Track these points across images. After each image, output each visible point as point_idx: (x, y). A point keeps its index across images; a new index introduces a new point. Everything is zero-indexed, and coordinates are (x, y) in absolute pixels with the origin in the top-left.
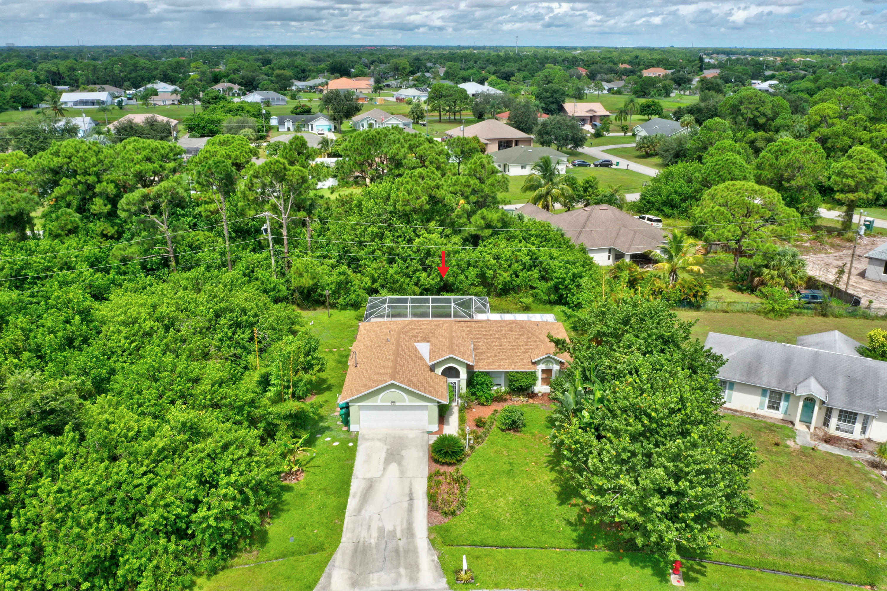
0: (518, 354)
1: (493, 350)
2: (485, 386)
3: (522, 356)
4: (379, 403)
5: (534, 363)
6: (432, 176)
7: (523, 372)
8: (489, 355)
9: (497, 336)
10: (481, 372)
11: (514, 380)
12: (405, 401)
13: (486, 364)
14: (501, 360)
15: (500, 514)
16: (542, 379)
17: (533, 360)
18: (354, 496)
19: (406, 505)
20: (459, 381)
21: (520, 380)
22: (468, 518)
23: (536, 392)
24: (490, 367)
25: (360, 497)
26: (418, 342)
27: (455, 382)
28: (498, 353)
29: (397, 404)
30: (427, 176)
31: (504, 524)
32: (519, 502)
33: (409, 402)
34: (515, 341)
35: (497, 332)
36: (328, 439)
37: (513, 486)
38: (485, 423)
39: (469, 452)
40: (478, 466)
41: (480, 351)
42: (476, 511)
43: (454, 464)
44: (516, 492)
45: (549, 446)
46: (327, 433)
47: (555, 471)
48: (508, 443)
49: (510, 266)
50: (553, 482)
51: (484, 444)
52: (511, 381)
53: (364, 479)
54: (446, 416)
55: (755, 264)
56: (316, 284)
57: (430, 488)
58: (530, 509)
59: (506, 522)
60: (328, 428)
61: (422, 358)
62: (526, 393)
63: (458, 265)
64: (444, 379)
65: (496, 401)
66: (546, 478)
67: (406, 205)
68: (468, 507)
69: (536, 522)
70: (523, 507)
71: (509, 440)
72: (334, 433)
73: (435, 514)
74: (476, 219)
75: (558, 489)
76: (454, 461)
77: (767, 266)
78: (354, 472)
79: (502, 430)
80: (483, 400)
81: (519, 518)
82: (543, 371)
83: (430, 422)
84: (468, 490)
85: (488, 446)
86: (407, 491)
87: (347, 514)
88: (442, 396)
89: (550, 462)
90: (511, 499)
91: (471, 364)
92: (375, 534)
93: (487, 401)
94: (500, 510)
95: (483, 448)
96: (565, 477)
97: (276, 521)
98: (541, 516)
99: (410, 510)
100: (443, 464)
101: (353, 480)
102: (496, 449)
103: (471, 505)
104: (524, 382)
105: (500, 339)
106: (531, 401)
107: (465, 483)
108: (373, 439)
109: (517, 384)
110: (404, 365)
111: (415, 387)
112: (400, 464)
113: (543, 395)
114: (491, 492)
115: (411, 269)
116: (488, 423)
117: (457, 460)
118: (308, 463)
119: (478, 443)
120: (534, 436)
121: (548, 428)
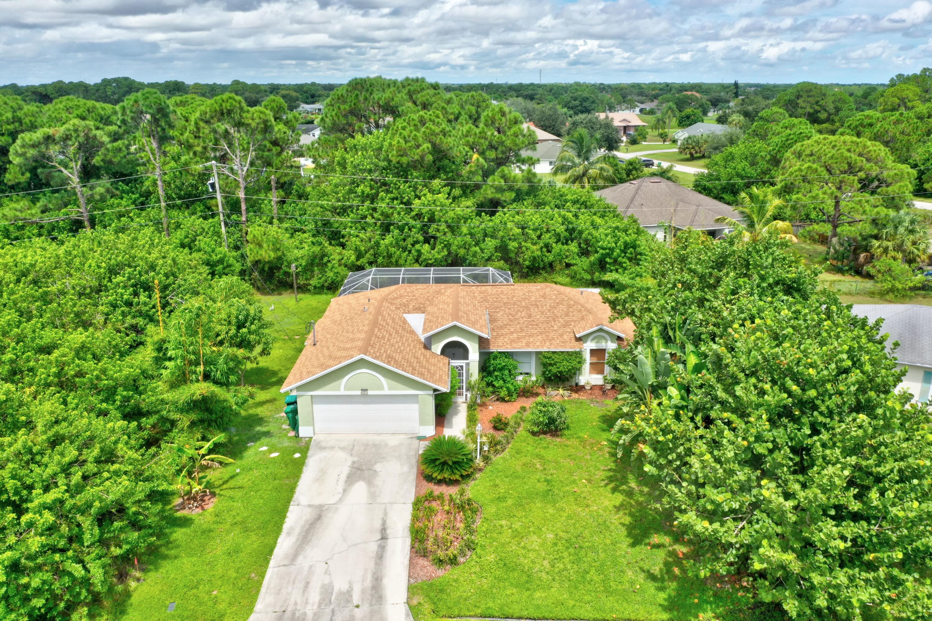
0: (556, 328)
1: (519, 323)
2: (506, 372)
3: (561, 331)
4: (342, 392)
5: (579, 339)
6: (437, 120)
7: (562, 352)
8: (512, 330)
9: (524, 304)
10: (500, 353)
11: (550, 364)
12: (382, 388)
13: (508, 342)
14: (529, 336)
15: (533, 562)
16: (591, 364)
17: (578, 336)
18: (288, 534)
19: (373, 547)
20: (468, 364)
21: (558, 365)
22: (477, 569)
23: (582, 383)
24: (514, 345)
25: (299, 534)
26: (409, 312)
27: (462, 367)
28: (527, 327)
29: (370, 393)
30: (430, 120)
31: (540, 579)
32: (564, 542)
33: (390, 389)
34: (550, 311)
35: (524, 300)
36: (265, 448)
37: (553, 515)
38: (506, 424)
39: (482, 464)
40: (496, 486)
41: (500, 323)
42: (491, 558)
43: (455, 482)
44: (559, 525)
45: (607, 456)
46: (264, 440)
47: (620, 491)
48: (543, 452)
49: (539, 237)
50: (618, 508)
51: (506, 454)
52: (545, 365)
53: (310, 506)
54: (448, 417)
55: (861, 234)
56: (279, 259)
57: (415, 519)
58: (583, 553)
59: (544, 575)
60: (267, 434)
61: (412, 332)
62: (567, 384)
63: (471, 234)
64: (446, 360)
65: (523, 396)
66: (607, 503)
67: (402, 156)
68: (478, 550)
69: (593, 575)
70: (572, 550)
71: (545, 448)
72: (274, 440)
73: (422, 562)
74: (495, 180)
75: (627, 520)
76: (458, 477)
77: (876, 237)
78: (295, 496)
79: (534, 434)
80: (503, 393)
81: (565, 569)
82: (593, 352)
83: (422, 422)
84: (479, 522)
85: (512, 456)
86: (378, 525)
87: (272, 563)
88: (440, 380)
89: (611, 479)
90: (551, 536)
91: (485, 336)
92: (315, 596)
93: (510, 394)
94: (532, 555)
95: (503, 458)
96: (637, 501)
97: (152, 576)
98: (602, 565)
99: (380, 556)
100: (440, 482)
101: (291, 508)
102: (524, 460)
103: (483, 547)
104: (564, 366)
105: (527, 308)
106: (575, 396)
107: (474, 512)
108: (332, 448)
109: (554, 370)
110: (383, 337)
111: (397, 364)
112: (370, 483)
113: (593, 387)
114: (517, 525)
115: (410, 241)
116: (512, 423)
117: (462, 476)
118: (224, 483)
119: (497, 452)
120: (583, 441)
121: (604, 430)
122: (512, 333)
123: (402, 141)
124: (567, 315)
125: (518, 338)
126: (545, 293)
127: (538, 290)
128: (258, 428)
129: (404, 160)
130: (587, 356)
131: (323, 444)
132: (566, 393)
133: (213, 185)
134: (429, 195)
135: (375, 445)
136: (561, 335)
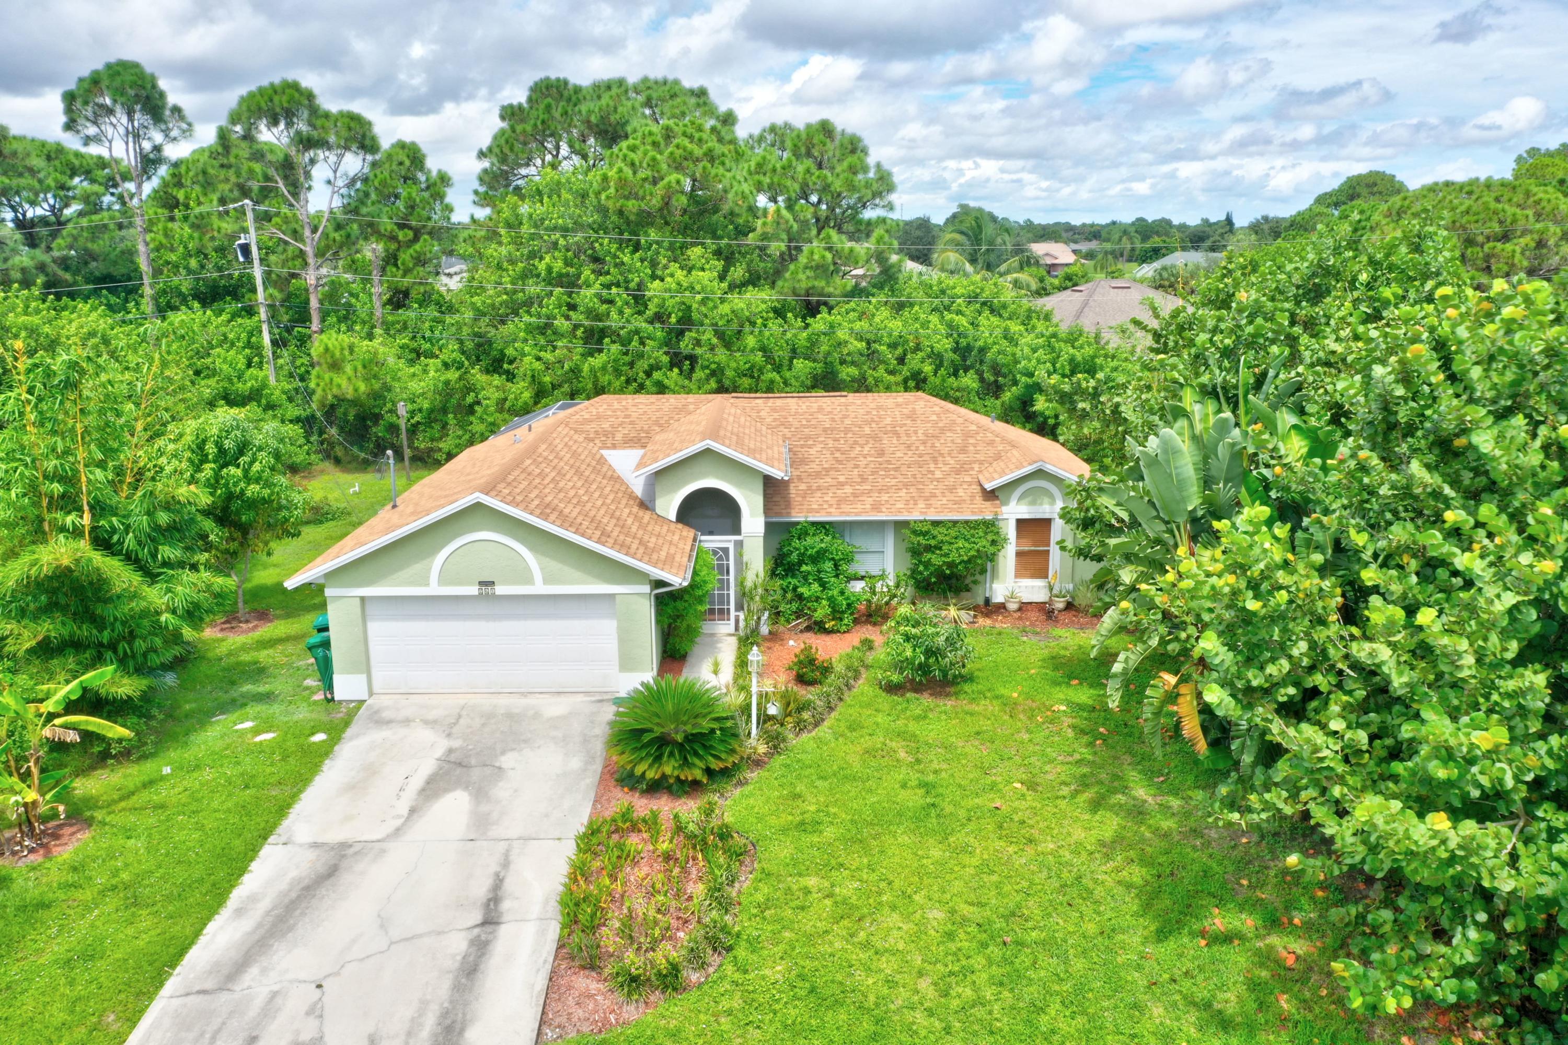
0: (938, 474)
1: (857, 466)
3: (950, 480)
4: (435, 589)
5: (991, 495)
6: (697, 135)
7: (955, 523)
8: (842, 479)
9: (867, 430)
10: (814, 524)
11: (929, 548)
12: (529, 581)
13: (833, 501)
14: (880, 491)
15: (891, 983)
16: (1019, 554)
17: (989, 486)
18: (239, 912)
19: (456, 945)
20: (739, 545)
21: (945, 548)
22: (736, 1003)
23: (998, 598)
24: (846, 508)
25: (268, 913)
26: (614, 447)
27: (726, 550)
28: (873, 473)
29: (500, 590)
30: (684, 134)
32: (973, 929)
33: (546, 581)
34: (924, 443)
35: (868, 423)
36: (248, 725)
37: (941, 863)
39: (762, 749)
40: (797, 796)
41: (815, 467)
42: (776, 971)
43: (694, 787)
44: (958, 886)
45: (1070, 733)
46: (253, 709)
47: (1111, 808)
48: (913, 727)
50: (1108, 848)
51: (823, 731)
52: (916, 552)
53: (315, 845)
54: (690, 660)
57: (579, 873)
58: (1023, 959)
59: (919, 1017)
60: (266, 698)
62: (967, 598)
64: (689, 533)
65: (868, 622)
66: (1079, 834)
68: (741, 952)
69: (1055, 1015)
70: (995, 951)
71: (918, 718)
73: (586, 983)
75: (1137, 874)
76: (698, 774)
78: (286, 823)
79: (892, 688)
80: (822, 611)
81: (980, 1002)
82: (1023, 525)
83: (627, 663)
84: (746, 882)
85: (837, 736)
86: (480, 889)
87: (171, 986)
88: (668, 562)
89: (1084, 783)
90: (937, 915)
91: (777, 473)
93: (837, 614)
94: (887, 965)
95: (820, 741)
96: (1156, 831)
98: (1080, 990)
99: (471, 968)
100: (655, 788)
101: (266, 851)
102: (867, 742)
103: (754, 945)
104: (960, 550)
105: (876, 438)
106: (983, 622)
107: (739, 855)
108: (407, 722)
109: (936, 560)
110: (543, 476)
112: (480, 794)
113: (1024, 607)
114: (848, 889)
116: (839, 667)
117: (709, 772)
118: (122, 799)
119: (800, 727)
120: (1011, 707)
121: (1056, 683)
122: (842, 484)
123: (628, 172)
124: (963, 450)
125: (855, 495)
126: (914, 411)
127: (898, 405)
128: (247, 688)
129: (632, 205)
130: (1010, 531)
131: (386, 715)
132: (965, 616)
133: (245, 249)
134: (680, 274)
135: (510, 716)
136: (952, 489)
